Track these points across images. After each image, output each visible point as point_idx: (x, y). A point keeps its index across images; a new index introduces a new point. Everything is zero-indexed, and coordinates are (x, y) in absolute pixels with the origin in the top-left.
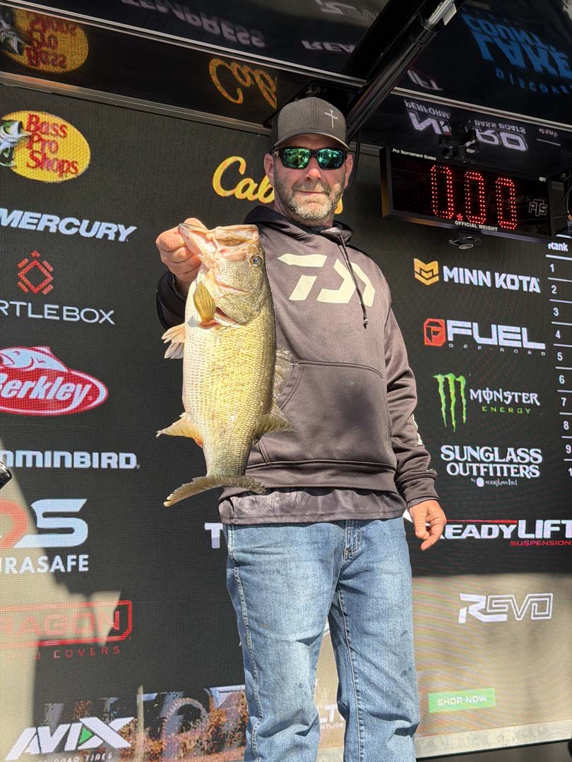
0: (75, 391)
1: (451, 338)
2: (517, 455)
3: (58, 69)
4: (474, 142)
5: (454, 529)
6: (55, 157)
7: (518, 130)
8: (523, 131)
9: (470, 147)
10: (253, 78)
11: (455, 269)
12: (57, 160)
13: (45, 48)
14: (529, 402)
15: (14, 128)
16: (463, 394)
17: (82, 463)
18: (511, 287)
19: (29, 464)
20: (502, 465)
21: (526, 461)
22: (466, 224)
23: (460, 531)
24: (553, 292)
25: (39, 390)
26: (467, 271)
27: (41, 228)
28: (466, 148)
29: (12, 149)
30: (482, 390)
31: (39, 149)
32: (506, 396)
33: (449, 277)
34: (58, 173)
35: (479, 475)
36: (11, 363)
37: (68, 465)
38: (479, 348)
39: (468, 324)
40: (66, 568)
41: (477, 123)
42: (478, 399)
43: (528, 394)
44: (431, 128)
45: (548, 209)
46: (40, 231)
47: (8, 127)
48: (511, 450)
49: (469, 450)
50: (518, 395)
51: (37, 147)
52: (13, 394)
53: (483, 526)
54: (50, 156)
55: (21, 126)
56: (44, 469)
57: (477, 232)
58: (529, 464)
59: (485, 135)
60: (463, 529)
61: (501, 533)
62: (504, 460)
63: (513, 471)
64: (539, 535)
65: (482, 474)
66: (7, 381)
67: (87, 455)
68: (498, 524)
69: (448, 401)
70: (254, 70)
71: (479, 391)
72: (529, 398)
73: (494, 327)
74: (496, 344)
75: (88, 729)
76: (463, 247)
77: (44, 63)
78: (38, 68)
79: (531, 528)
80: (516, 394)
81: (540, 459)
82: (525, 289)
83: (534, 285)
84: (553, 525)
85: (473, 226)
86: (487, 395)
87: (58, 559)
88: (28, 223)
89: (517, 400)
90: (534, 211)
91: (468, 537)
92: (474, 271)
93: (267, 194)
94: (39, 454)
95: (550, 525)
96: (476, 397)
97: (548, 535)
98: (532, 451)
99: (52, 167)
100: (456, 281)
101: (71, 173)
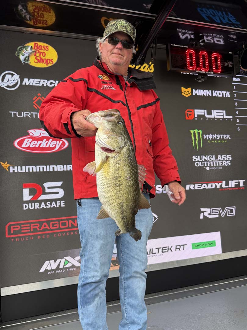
0: (56, 144)
1: (196, 116)
2: (222, 158)
3: (45, 26)
4: (203, 40)
5: (198, 186)
6: (44, 58)
11: (198, 90)
12: (45, 59)
13: (39, 18)
14: (226, 138)
15: (29, 49)
16: (201, 137)
17: (61, 169)
18: (219, 96)
19: (41, 170)
20: (216, 162)
21: (225, 160)
22: (201, 72)
23: (200, 186)
24: (235, 97)
25: (44, 144)
26: (202, 90)
27: (41, 85)
28: (200, 43)
29: (29, 56)
30: (208, 135)
31: (39, 56)
32: (217, 136)
33: (195, 94)
34: (46, 64)
35: (207, 166)
36: (32, 135)
37: (55, 170)
38: (207, 119)
39: (203, 111)
40: (57, 206)
42: (207, 138)
43: (226, 135)
45: (233, 64)
46: (40, 86)
47: (27, 48)
48: (219, 156)
49: (203, 157)
50: (222, 136)
51: (38, 55)
52: (34, 146)
53: (209, 184)
54: (43, 58)
55: (31, 47)
56: (47, 172)
57: (205, 75)
58: (226, 161)
60: (201, 186)
61: (216, 186)
62: (217, 160)
63: (220, 163)
64: (230, 186)
65: (209, 165)
66: (32, 141)
67: (62, 166)
68: (215, 183)
69: (195, 139)
71: (207, 135)
72: (226, 137)
73: (212, 111)
74: (213, 117)
75: (67, 260)
76: (200, 81)
77: (39, 24)
78: (37, 26)
79: (227, 184)
80: (221, 135)
81: (231, 159)
82: (224, 96)
83: (228, 94)
84: (236, 182)
85: (203, 72)
86: (210, 136)
87: (54, 203)
88: (36, 83)
89: (222, 138)
90: (227, 65)
91: (203, 188)
92: (205, 91)
94: (45, 167)
95: (234, 182)
96: (206, 137)
97: (233, 186)
98: (228, 156)
99: (44, 62)
100: (198, 95)
101: (51, 63)
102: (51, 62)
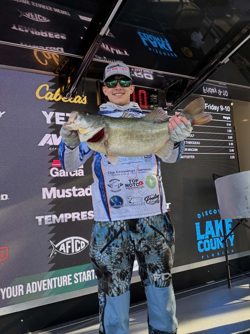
7: (150, 73)
10: (51, 56)
45: (158, 100)
59: (138, 74)
90: (153, 101)
93: (58, 97)
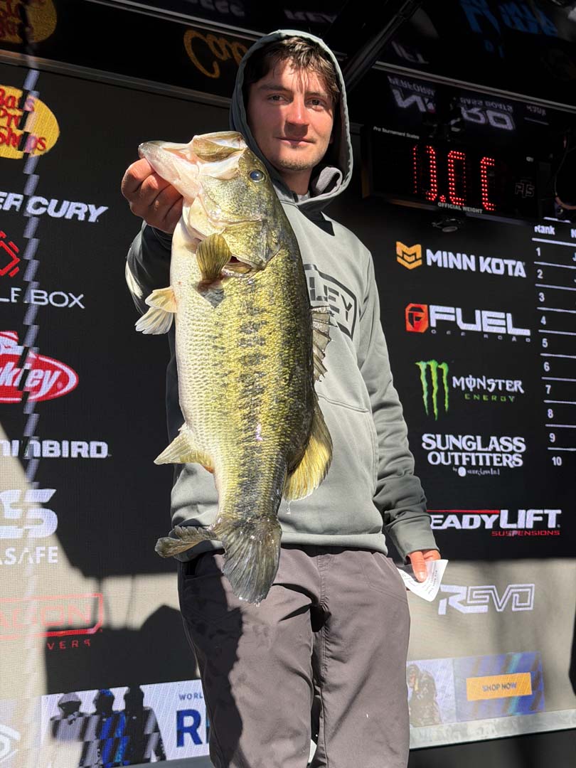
0: (44, 377)
1: (433, 324)
2: (500, 444)
4: (459, 120)
5: (436, 519)
7: (505, 109)
8: (510, 108)
9: (456, 125)
10: (230, 51)
11: (439, 253)
13: (11, 19)
14: (512, 390)
16: (445, 381)
17: (52, 452)
18: (496, 271)
20: (484, 454)
21: (510, 450)
22: (450, 206)
23: (441, 521)
24: (540, 277)
25: (6, 376)
26: (450, 254)
27: (7, 207)
28: (450, 126)
30: (465, 377)
32: (489, 383)
33: (432, 261)
35: (461, 465)
37: (37, 453)
38: (463, 334)
39: (451, 310)
40: (35, 559)
41: (463, 100)
42: (461, 386)
43: (511, 382)
44: (415, 105)
45: (535, 190)
46: (5, 211)
48: (494, 439)
49: (451, 439)
50: (502, 383)
53: (464, 516)
58: (512, 453)
59: (471, 113)
60: (444, 520)
61: (483, 523)
62: (486, 449)
63: (495, 460)
64: (521, 525)
65: (464, 463)
67: (56, 443)
68: (479, 514)
69: (430, 388)
70: (231, 43)
71: (462, 379)
72: (513, 386)
74: (480, 330)
76: (447, 230)
77: (11, 34)
80: (500, 382)
82: (510, 273)
83: (518, 269)
84: (536, 515)
85: (456, 208)
89: (500, 388)
90: (520, 193)
92: (459, 255)
95: (532, 515)
96: (458, 384)
97: (530, 525)
98: (516, 439)
100: (440, 265)
101: (38, 149)
102: (40, 146)
